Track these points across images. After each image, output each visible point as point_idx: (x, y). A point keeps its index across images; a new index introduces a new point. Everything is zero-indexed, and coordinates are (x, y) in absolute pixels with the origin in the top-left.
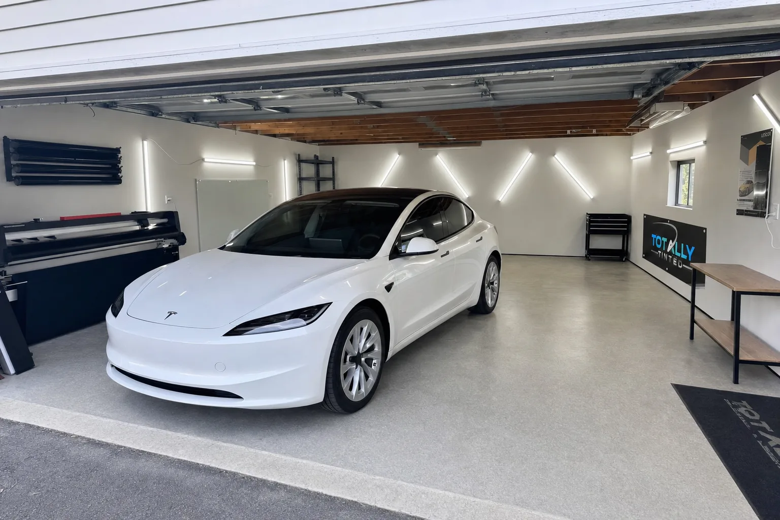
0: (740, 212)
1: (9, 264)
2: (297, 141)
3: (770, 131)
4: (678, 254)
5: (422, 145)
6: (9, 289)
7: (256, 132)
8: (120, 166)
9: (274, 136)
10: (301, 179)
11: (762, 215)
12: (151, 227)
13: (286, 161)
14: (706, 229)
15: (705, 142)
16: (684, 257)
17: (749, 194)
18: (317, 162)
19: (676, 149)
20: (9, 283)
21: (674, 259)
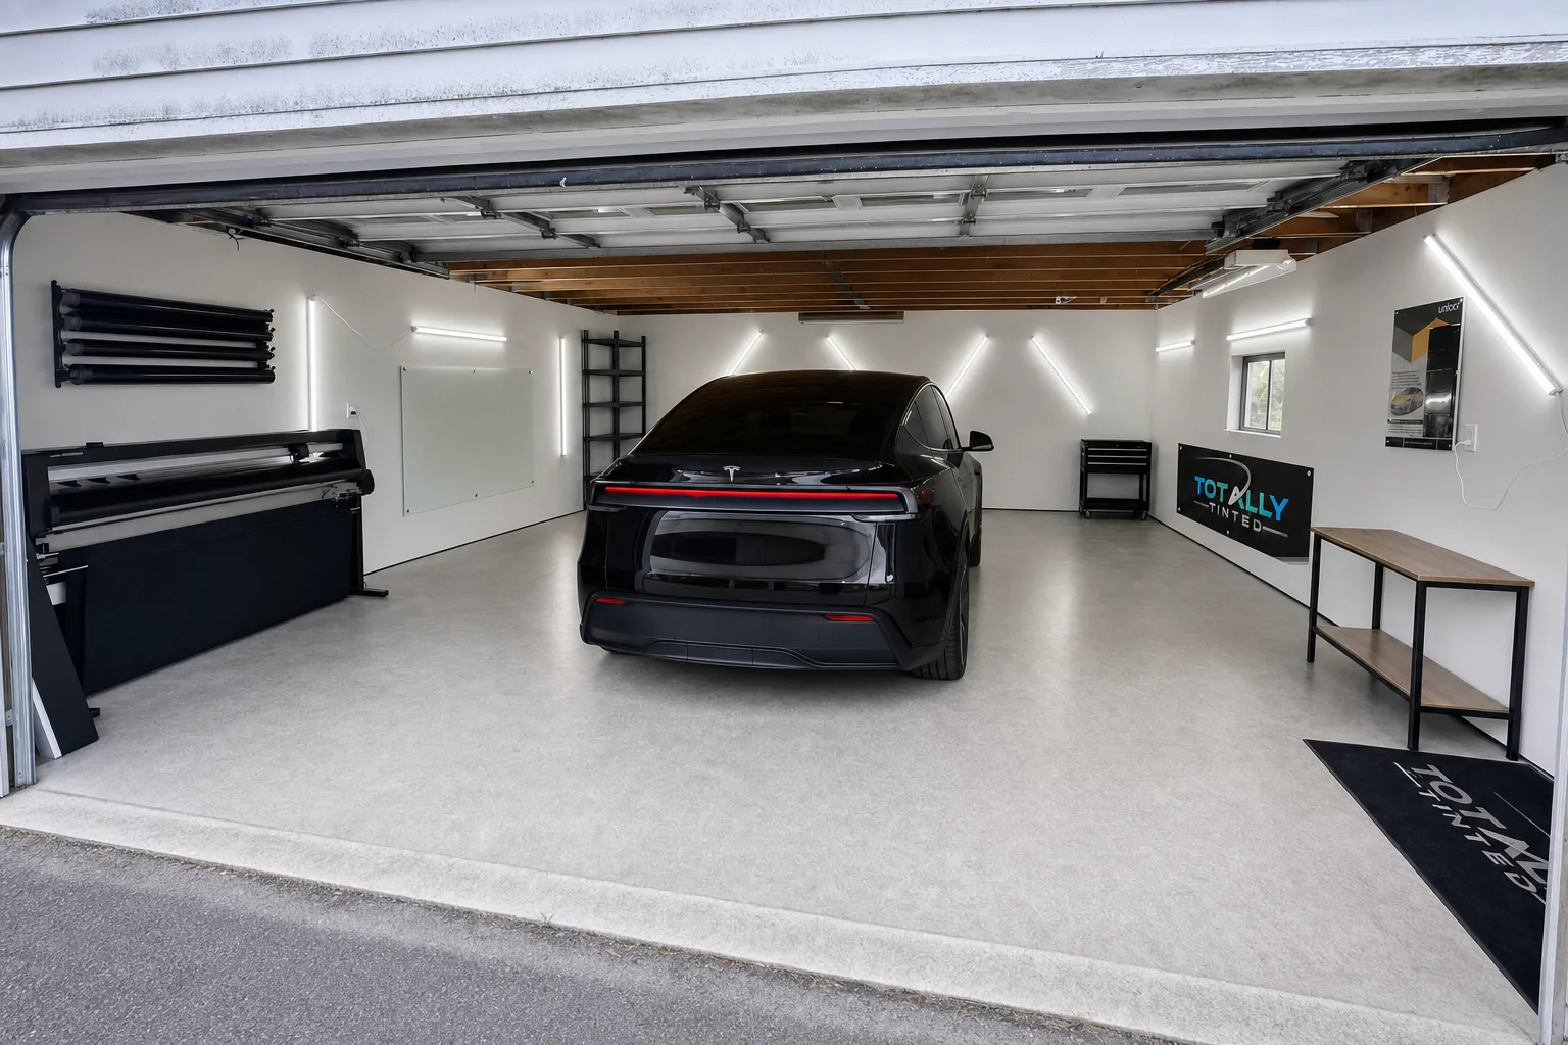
0: (1393, 442)
1: (54, 529)
2: (580, 307)
3: (1457, 303)
4: (1249, 508)
5: (806, 316)
6: (52, 580)
7: (509, 288)
8: (270, 345)
9: (542, 295)
10: (587, 373)
11: (1445, 446)
12: (315, 457)
13: (563, 340)
14: (1312, 470)
15: (1309, 322)
16: (1268, 514)
17: (1411, 411)
18: (614, 343)
19: (1245, 335)
20: (53, 568)
21: (1244, 516)
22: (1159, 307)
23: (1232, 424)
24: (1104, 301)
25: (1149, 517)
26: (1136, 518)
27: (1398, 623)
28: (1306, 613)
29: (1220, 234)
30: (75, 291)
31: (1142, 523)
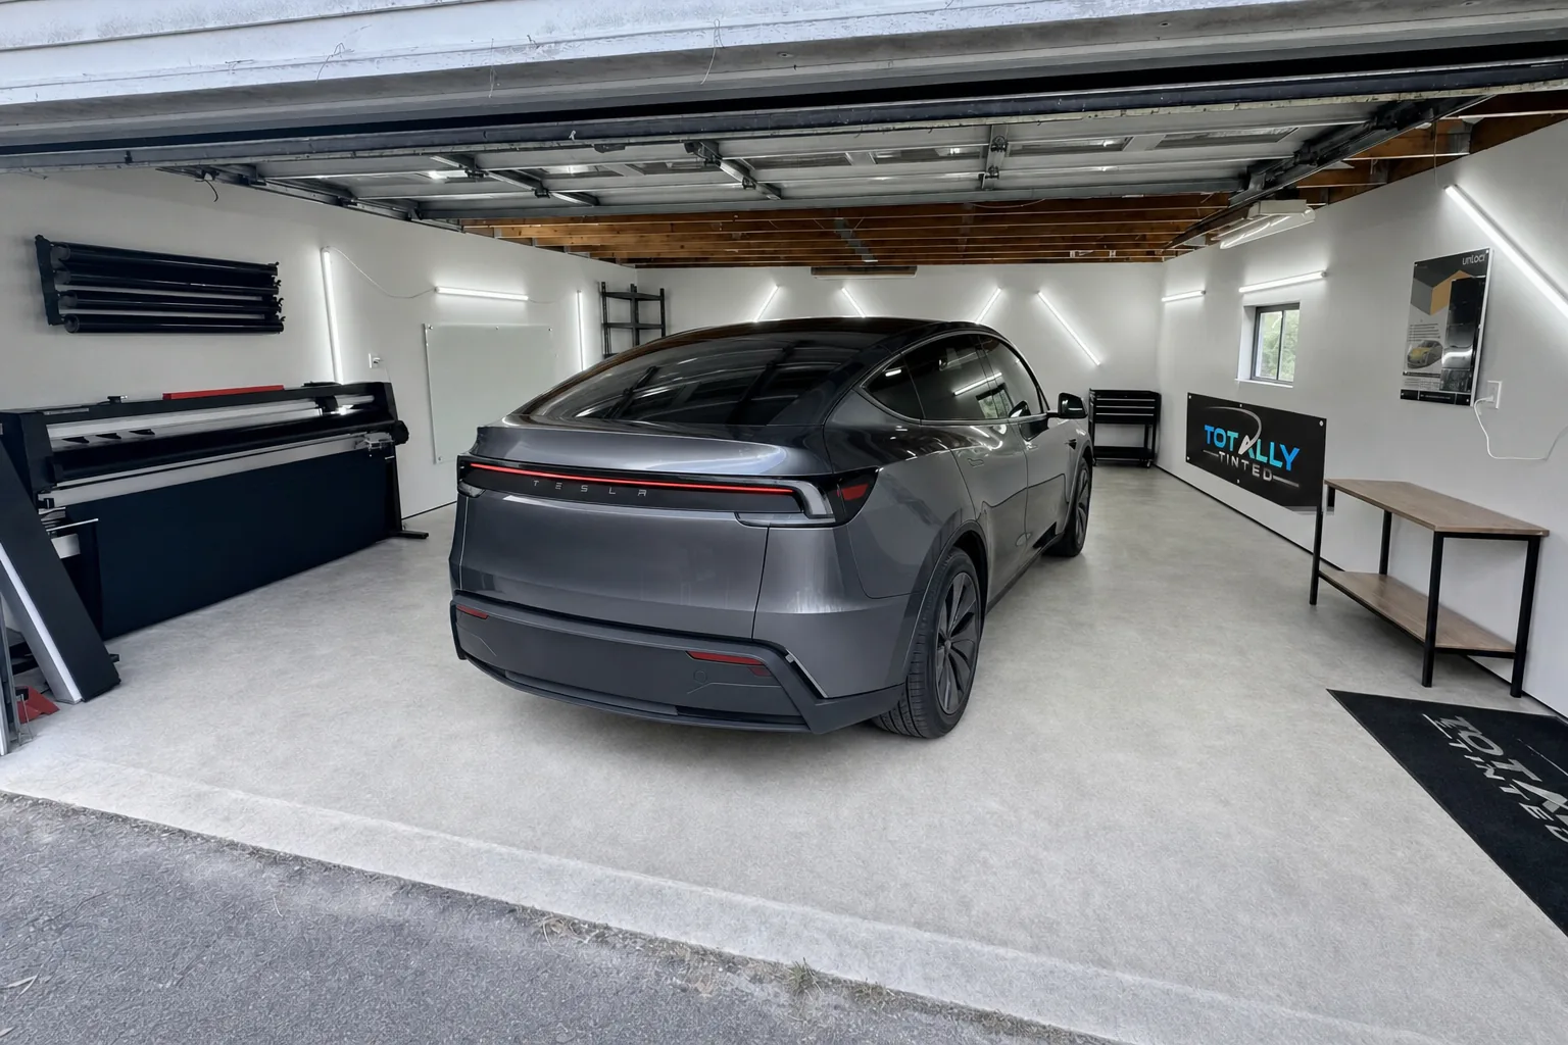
0: (1408, 395)
1: (58, 485)
2: (600, 259)
3: (1484, 254)
4: (1260, 458)
5: (818, 271)
6: (60, 534)
7: (530, 241)
8: (278, 297)
9: (561, 249)
10: (607, 326)
11: (1463, 401)
12: (344, 410)
13: (581, 294)
14: (1325, 420)
15: (1325, 274)
16: (1279, 464)
17: (1428, 365)
18: (635, 297)
19: (1258, 285)
20: (61, 522)
21: (1254, 466)
22: (1166, 259)
23: (1243, 375)
24: (1112, 254)
25: (1154, 465)
26: (1142, 465)
27: (1412, 570)
28: (1310, 560)
29: (1246, 187)
30: (63, 245)
31: (1148, 470)
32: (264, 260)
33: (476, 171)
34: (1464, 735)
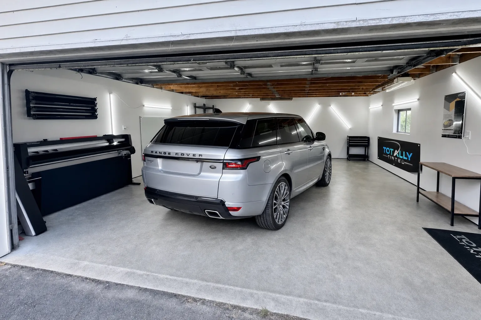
0: (444, 136)
1: (30, 166)
2: (194, 96)
3: (464, 93)
4: (401, 157)
5: (263, 99)
6: (30, 182)
7: (173, 91)
8: (96, 108)
9: (182, 93)
11: (460, 137)
12: (115, 143)
13: (188, 107)
14: (420, 144)
15: (419, 99)
16: (406, 158)
17: (450, 126)
18: (205, 108)
19: (398, 103)
20: (30, 178)
21: (399, 159)
22: (370, 95)
23: (395, 131)
24: (353, 94)
25: (368, 160)
26: (364, 160)
27: (446, 190)
28: (416, 188)
29: (392, 73)
30: (34, 92)
31: (366, 162)
32: (93, 96)
33: (161, 70)
34: (464, 240)
